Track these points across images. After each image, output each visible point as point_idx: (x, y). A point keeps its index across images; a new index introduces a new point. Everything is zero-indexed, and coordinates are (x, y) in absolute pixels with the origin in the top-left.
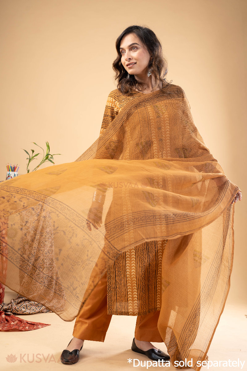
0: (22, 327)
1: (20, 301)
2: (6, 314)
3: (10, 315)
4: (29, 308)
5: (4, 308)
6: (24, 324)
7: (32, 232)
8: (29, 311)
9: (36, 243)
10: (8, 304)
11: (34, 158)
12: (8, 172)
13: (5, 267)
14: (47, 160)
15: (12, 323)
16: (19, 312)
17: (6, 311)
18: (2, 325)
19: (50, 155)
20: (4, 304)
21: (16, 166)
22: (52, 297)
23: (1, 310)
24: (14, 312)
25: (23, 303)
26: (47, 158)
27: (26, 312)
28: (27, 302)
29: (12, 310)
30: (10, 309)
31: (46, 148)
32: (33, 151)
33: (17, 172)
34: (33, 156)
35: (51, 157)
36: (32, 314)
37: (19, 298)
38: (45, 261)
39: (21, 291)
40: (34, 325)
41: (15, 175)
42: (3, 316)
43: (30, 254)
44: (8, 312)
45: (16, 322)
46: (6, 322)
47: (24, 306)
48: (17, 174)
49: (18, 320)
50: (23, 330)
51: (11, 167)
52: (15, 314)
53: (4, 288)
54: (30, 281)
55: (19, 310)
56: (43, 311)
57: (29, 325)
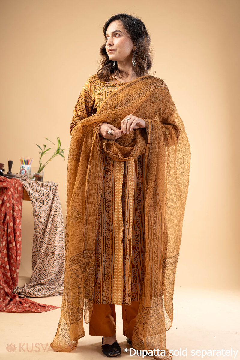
0: (34, 309)
1: (33, 285)
2: (19, 297)
3: (23, 298)
4: (41, 292)
5: (18, 291)
6: (36, 306)
7: (44, 221)
8: (41, 295)
9: (48, 231)
10: (22, 288)
11: (46, 152)
12: (22, 165)
13: (19, 253)
14: (58, 154)
15: (26, 305)
16: (32, 295)
17: (19, 294)
18: (16, 307)
19: (61, 149)
20: (18, 288)
21: (29, 160)
22: (62, 281)
23: (16, 294)
24: (27, 295)
25: (35, 287)
26: (58, 152)
27: (38, 295)
28: (39, 286)
29: (26, 293)
30: (24, 293)
31: (57, 143)
32: (45, 146)
33: (30, 165)
34: (45, 150)
35: (62, 151)
36: (44, 297)
37: (32, 282)
38: (56, 248)
39: (34, 276)
40: (45, 307)
41: (28, 168)
42: (17, 299)
43: (42, 241)
44: (21, 295)
45: (29, 305)
46: (20, 304)
47: (36, 290)
48: (30, 166)
49: (31, 303)
50: (35, 312)
51: (25, 161)
52: (28, 297)
53: (18, 273)
54: (42, 267)
55: (31, 293)
56: (53, 295)
57: (41, 307)
